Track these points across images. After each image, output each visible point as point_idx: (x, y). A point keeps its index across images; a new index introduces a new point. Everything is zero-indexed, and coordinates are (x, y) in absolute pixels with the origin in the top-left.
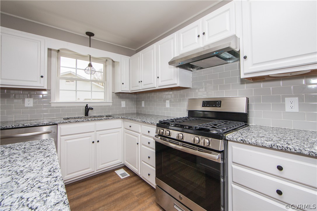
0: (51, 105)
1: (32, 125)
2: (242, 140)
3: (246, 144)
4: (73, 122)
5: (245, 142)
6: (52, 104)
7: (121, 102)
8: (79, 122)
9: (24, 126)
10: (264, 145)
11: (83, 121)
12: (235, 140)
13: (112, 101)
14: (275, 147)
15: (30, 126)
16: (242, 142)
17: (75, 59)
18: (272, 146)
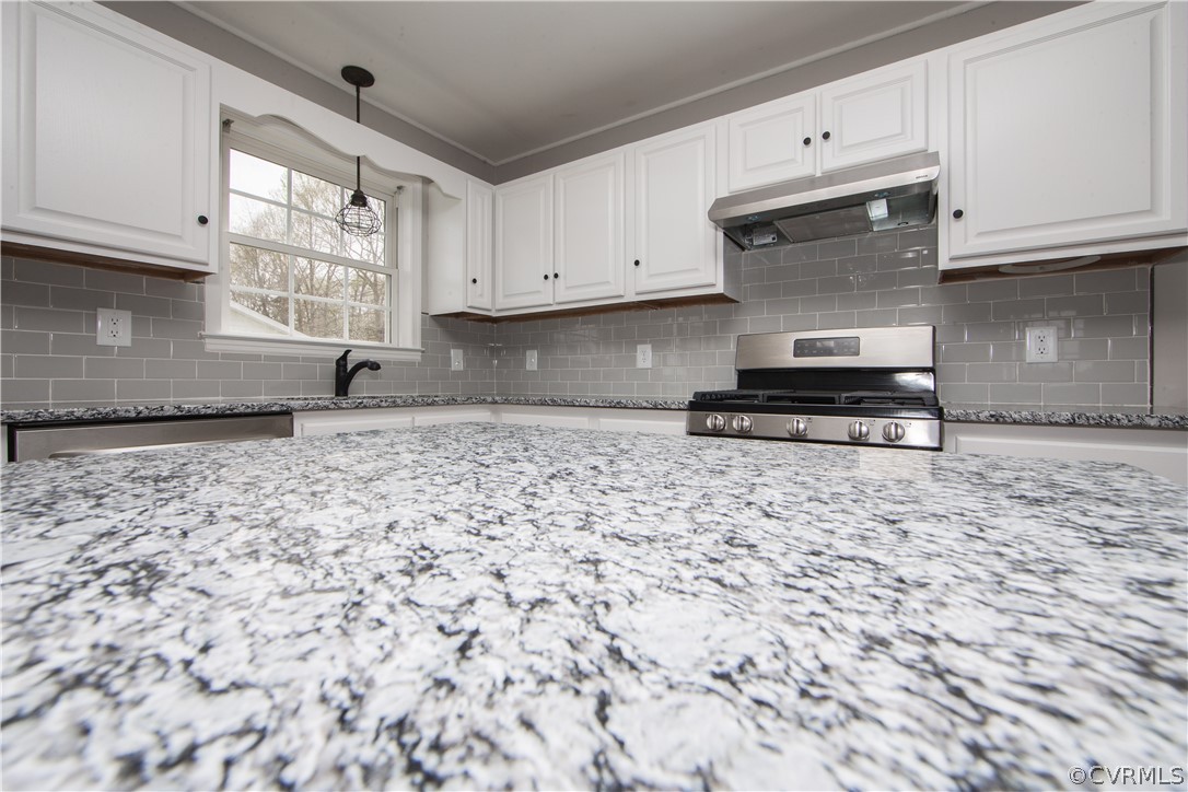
0: (203, 345)
1: (209, 411)
2: (992, 416)
3: (1005, 423)
4: (347, 408)
5: (1001, 420)
6: (207, 340)
7: (449, 353)
8: (365, 407)
9: (179, 413)
10: (1052, 420)
11: (380, 407)
12: (974, 418)
13: (423, 344)
14: (1083, 421)
15: (203, 412)
16: (993, 420)
17: (286, 169)
18: (1074, 420)
